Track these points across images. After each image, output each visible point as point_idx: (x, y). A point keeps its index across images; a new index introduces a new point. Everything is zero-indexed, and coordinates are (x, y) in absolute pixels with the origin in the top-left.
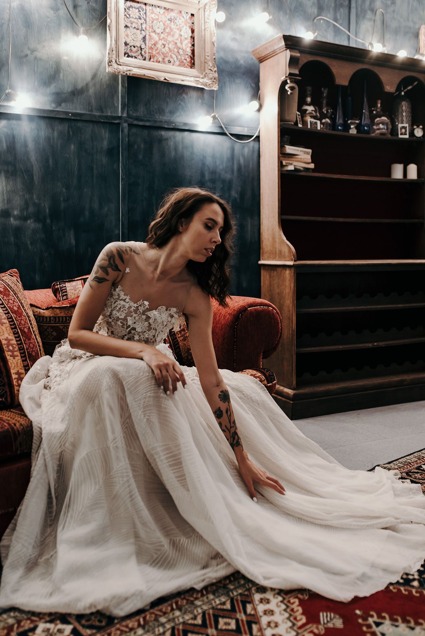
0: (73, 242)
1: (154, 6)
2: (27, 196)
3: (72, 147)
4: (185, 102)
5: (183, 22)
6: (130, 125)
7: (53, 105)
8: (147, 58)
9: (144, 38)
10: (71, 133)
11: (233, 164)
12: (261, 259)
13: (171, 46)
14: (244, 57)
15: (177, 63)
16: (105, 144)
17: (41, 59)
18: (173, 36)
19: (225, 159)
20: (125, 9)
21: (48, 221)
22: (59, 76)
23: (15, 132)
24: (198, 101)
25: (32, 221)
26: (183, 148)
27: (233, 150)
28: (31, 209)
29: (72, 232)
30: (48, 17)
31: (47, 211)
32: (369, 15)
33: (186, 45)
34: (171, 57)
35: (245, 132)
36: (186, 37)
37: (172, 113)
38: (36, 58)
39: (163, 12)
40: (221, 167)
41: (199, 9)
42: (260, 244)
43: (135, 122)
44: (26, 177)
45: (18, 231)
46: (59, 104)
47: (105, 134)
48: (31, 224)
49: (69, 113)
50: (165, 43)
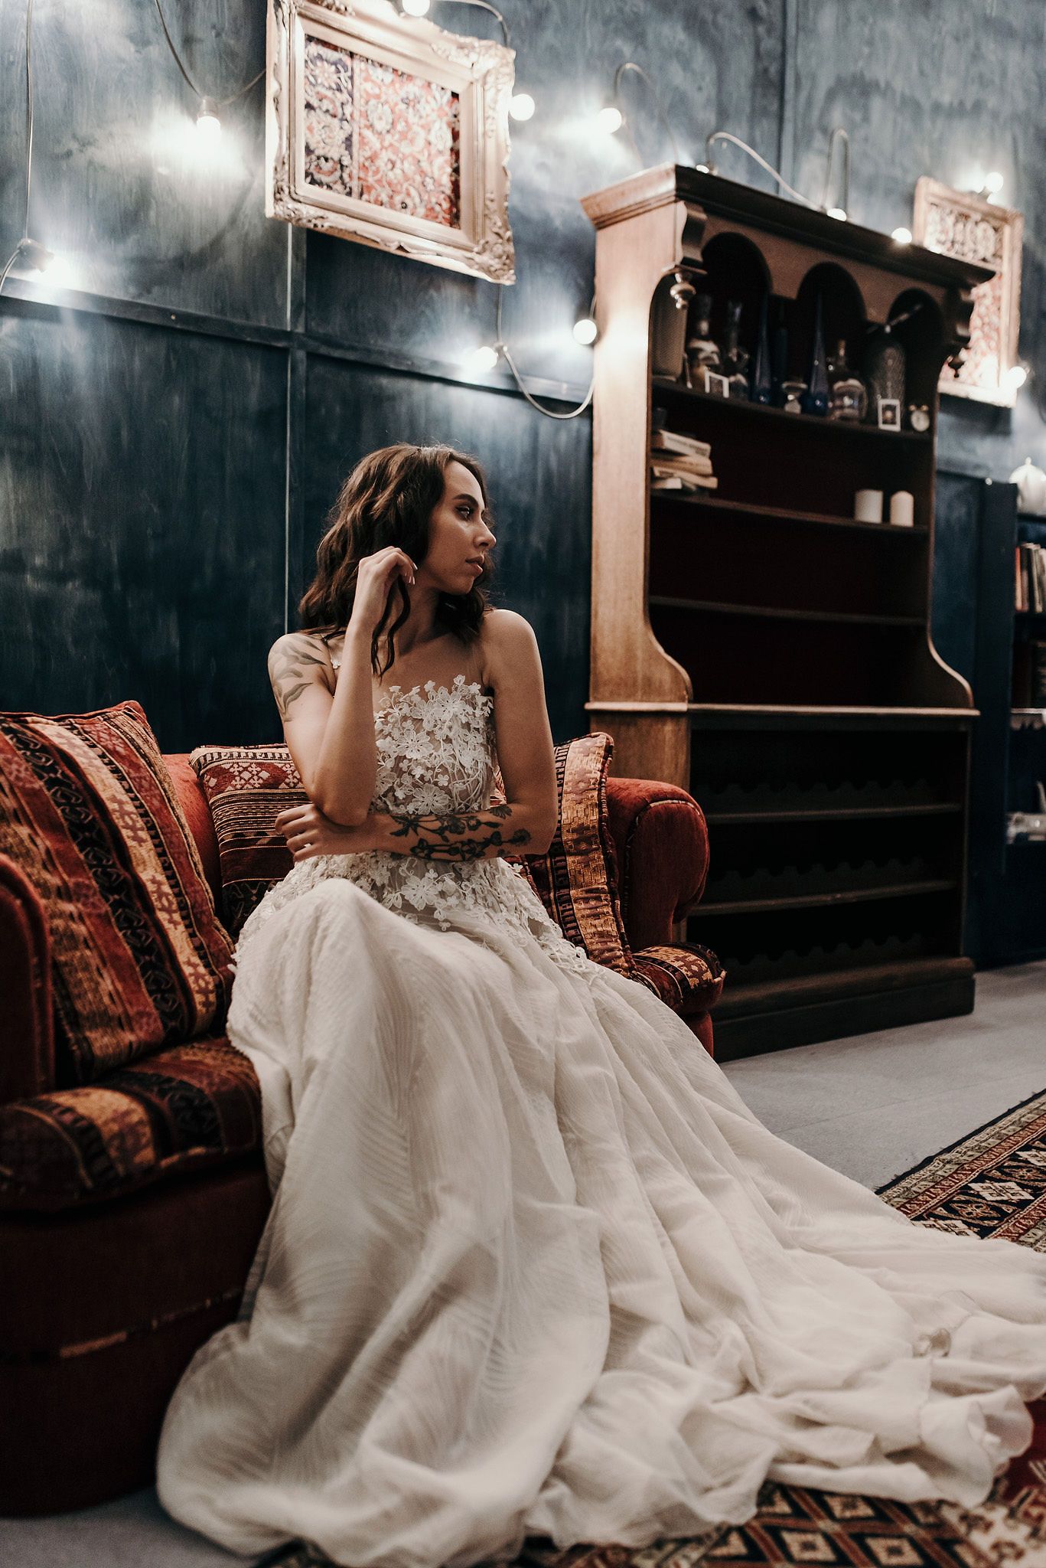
0: (176, 642)
1: (370, 62)
2: (66, 520)
3: (176, 400)
4: (433, 310)
5: (433, 110)
6: (313, 357)
7: (132, 290)
8: (356, 190)
9: (348, 141)
10: (174, 364)
11: (535, 468)
12: (591, 699)
13: (409, 167)
14: (563, 211)
15: (422, 211)
16: (253, 399)
17: (103, 167)
18: (412, 141)
19: (519, 455)
20: (306, 61)
21: (117, 586)
22: (147, 216)
23: (39, 352)
24: (462, 309)
25: (77, 583)
26: (428, 421)
27: (535, 434)
28: (76, 554)
29: (173, 618)
30: (122, 60)
31: (115, 560)
32: (819, 141)
33: (441, 168)
34: (408, 194)
35: (563, 394)
36: (441, 148)
37: (406, 333)
38: (90, 163)
39: (390, 80)
40: (510, 475)
41: (472, 83)
42: (589, 663)
43: (324, 350)
44: (64, 471)
45: (44, 608)
46: (146, 288)
47: (254, 373)
48: (75, 592)
49: (172, 313)
50: (394, 158)
